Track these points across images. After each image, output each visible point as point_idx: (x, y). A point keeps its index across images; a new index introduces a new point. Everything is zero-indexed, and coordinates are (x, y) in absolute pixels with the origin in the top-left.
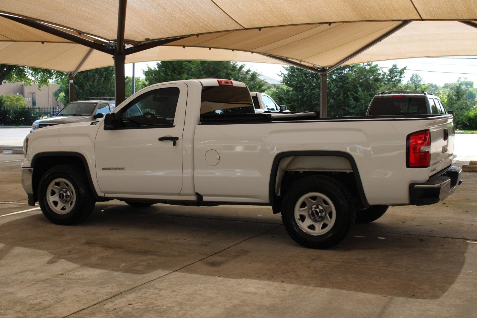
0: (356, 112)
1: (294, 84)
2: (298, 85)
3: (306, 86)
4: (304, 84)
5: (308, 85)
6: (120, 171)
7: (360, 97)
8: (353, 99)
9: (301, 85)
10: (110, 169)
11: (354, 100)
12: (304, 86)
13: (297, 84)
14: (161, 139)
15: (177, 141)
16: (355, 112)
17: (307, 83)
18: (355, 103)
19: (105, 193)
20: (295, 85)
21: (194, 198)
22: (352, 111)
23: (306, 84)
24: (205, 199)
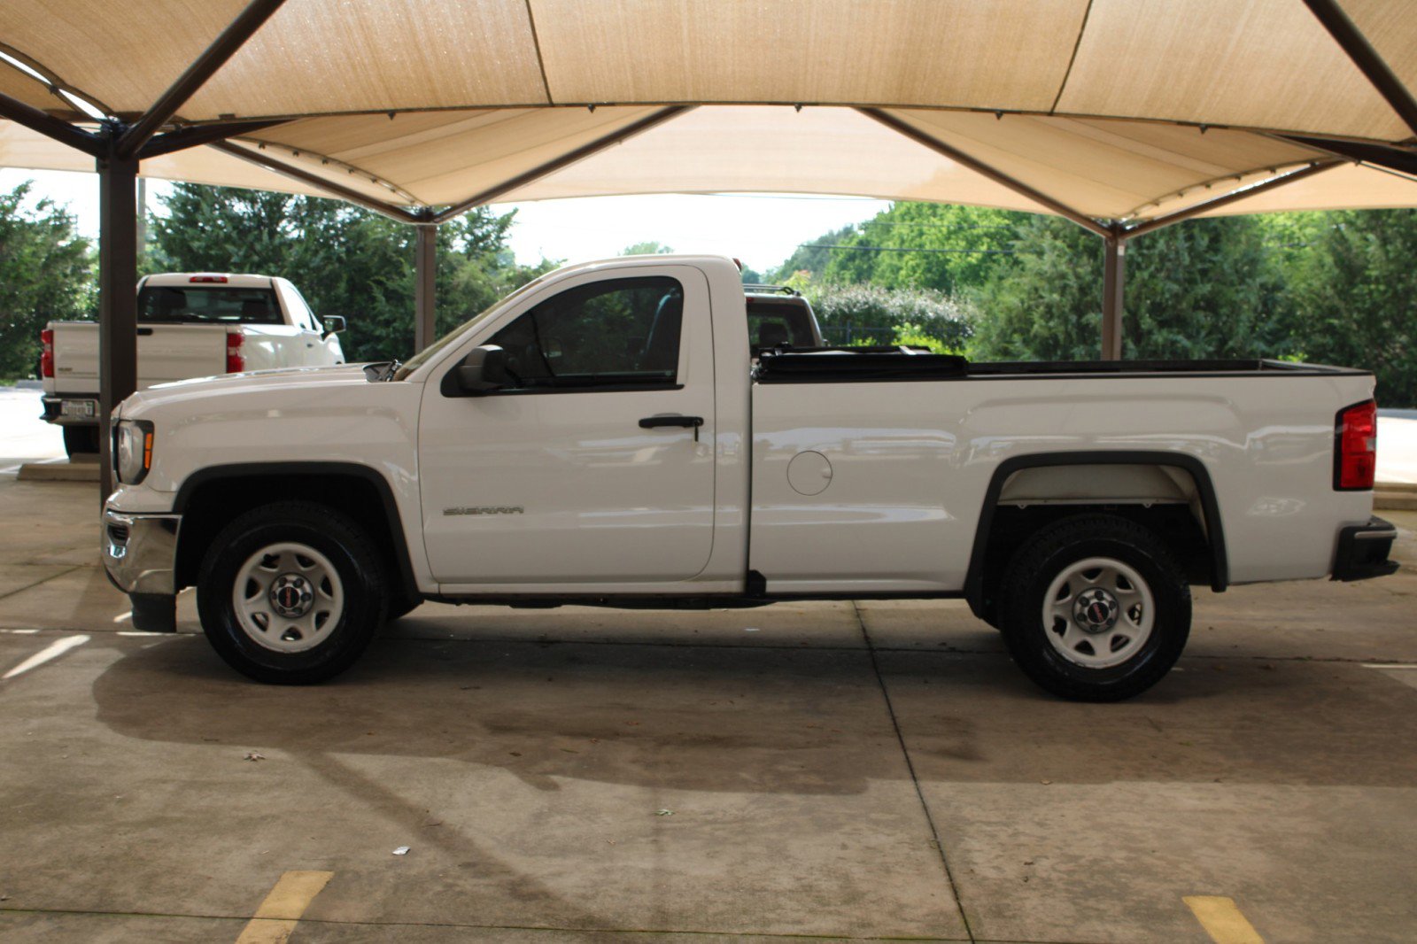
0: (392, 336)
1: (199, 248)
2: (213, 252)
3: (237, 254)
4: (230, 247)
5: (241, 253)
6: (508, 516)
7: (406, 293)
8: (383, 299)
9: (221, 252)
10: (472, 511)
11: (387, 301)
12: (230, 256)
13: (208, 247)
14: (647, 424)
15: (700, 428)
16: (388, 335)
17: (239, 247)
18: (390, 311)
19: (440, 581)
20: (201, 252)
21: (735, 586)
22: (380, 332)
23: (236, 250)
24: (772, 586)
